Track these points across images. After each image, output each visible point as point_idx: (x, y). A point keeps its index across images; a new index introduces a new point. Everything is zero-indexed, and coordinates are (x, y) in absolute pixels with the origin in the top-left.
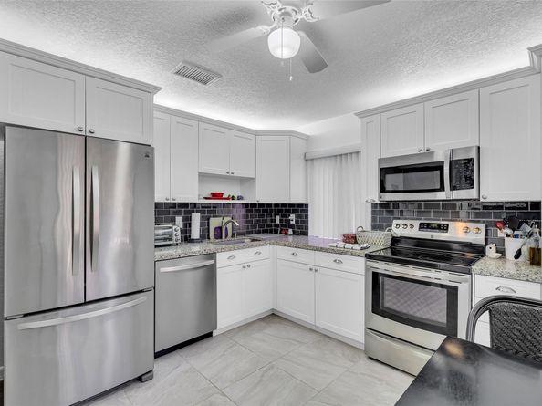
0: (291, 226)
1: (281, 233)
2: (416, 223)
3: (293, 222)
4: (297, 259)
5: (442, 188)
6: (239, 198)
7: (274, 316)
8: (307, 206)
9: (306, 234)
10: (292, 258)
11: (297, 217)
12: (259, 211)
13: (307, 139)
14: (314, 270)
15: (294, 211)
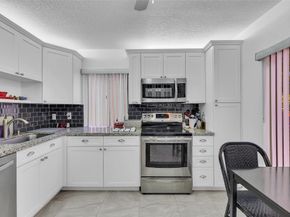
0: (69, 121)
1: (59, 126)
2: (154, 115)
3: (70, 118)
4: (89, 144)
5: (173, 97)
6: (21, 99)
7: (63, 193)
8: (82, 106)
9: (82, 126)
10: (83, 144)
11: (73, 114)
12: (31, 110)
13: (83, 59)
14: (103, 149)
15: (70, 110)
